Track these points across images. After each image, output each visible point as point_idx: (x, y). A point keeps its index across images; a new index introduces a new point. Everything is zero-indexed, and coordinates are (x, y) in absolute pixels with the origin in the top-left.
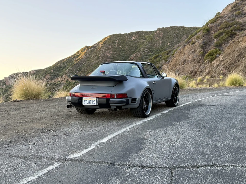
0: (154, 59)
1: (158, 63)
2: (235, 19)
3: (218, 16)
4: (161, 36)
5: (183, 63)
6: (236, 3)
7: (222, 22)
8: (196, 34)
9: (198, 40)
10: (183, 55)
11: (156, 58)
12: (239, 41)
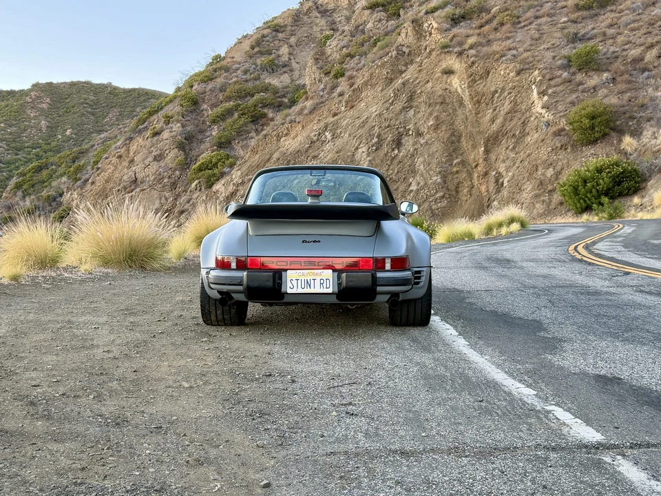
0: (34, 173)
1: (46, 187)
2: (262, 77)
3: (219, 65)
4: (44, 106)
5: (130, 186)
6: (260, 35)
7: (230, 82)
8: (162, 109)
9: (170, 125)
10: (126, 164)
11: (39, 169)
12: (278, 136)
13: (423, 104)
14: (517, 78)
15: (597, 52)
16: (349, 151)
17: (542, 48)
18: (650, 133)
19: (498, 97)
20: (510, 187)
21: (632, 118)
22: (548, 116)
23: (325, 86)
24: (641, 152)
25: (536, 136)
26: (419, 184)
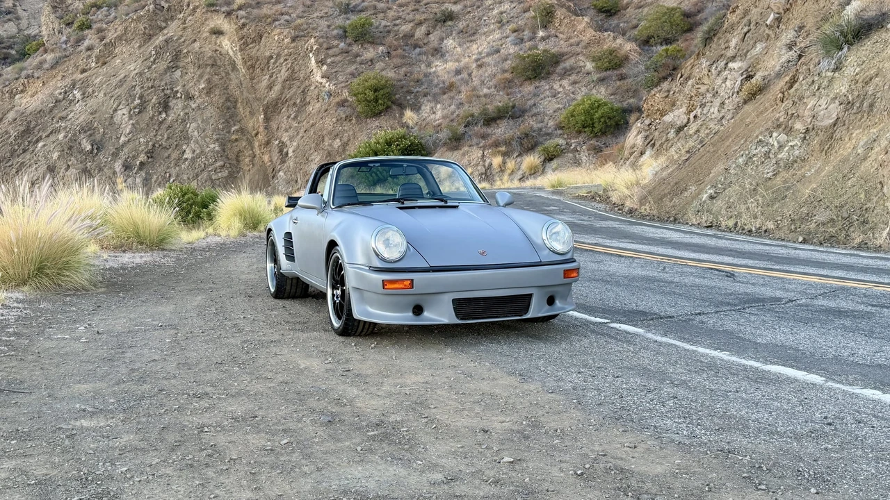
12: (12, 92)
13: (190, 65)
14: (293, 45)
15: (371, 24)
16: (106, 113)
17: (315, 15)
18: (428, 107)
19: (274, 63)
20: (296, 157)
21: (410, 92)
22: (328, 86)
23: (68, 38)
24: (423, 125)
25: (318, 105)
26: (194, 151)
